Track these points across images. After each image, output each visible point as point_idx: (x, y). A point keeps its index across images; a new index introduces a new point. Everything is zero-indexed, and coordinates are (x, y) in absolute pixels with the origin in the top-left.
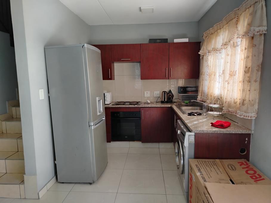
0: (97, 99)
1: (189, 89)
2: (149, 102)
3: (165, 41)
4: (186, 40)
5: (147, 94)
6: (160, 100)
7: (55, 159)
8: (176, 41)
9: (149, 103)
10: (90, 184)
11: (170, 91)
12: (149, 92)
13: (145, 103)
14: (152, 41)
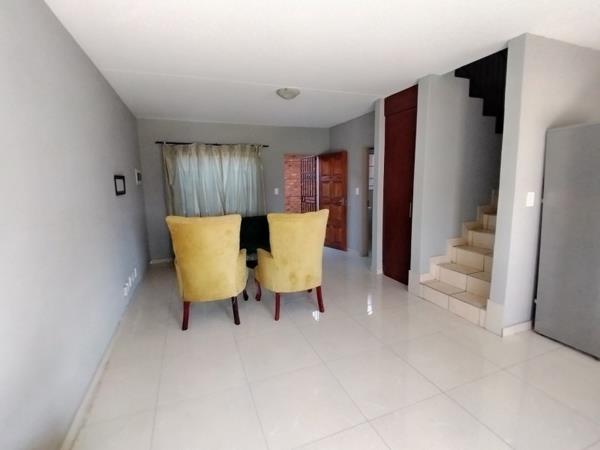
7: (535, 297)
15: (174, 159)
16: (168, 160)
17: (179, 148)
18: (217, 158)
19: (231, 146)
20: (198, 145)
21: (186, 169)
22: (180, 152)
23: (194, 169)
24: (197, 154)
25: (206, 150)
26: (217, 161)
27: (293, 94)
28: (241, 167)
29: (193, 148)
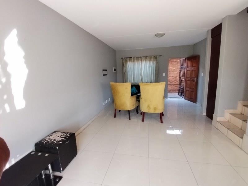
15: (126, 64)
16: (125, 64)
17: (128, 59)
18: (140, 62)
19: (146, 57)
20: (134, 58)
21: (130, 67)
22: (128, 61)
23: (132, 66)
24: (134, 61)
25: (137, 59)
26: (140, 63)
27: (162, 35)
28: (149, 65)
29: (132, 59)
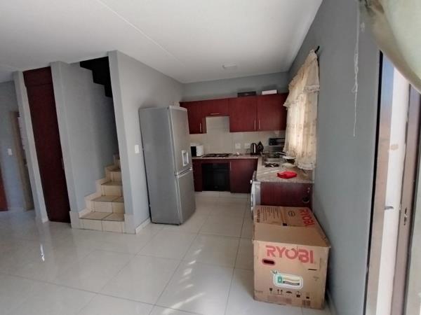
0: (183, 152)
1: (278, 141)
2: (238, 154)
3: (253, 94)
4: (275, 92)
5: (238, 146)
6: (249, 152)
7: (149, 203)
8: (264, 93)
9: (237, 156)
10: (177, 225)
11: (260, 143)
12: (239, 144)
13: (235, 155)
14: (241, 95)
